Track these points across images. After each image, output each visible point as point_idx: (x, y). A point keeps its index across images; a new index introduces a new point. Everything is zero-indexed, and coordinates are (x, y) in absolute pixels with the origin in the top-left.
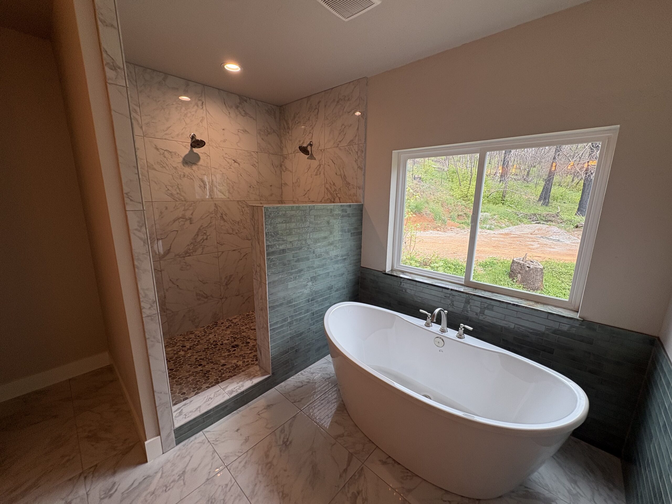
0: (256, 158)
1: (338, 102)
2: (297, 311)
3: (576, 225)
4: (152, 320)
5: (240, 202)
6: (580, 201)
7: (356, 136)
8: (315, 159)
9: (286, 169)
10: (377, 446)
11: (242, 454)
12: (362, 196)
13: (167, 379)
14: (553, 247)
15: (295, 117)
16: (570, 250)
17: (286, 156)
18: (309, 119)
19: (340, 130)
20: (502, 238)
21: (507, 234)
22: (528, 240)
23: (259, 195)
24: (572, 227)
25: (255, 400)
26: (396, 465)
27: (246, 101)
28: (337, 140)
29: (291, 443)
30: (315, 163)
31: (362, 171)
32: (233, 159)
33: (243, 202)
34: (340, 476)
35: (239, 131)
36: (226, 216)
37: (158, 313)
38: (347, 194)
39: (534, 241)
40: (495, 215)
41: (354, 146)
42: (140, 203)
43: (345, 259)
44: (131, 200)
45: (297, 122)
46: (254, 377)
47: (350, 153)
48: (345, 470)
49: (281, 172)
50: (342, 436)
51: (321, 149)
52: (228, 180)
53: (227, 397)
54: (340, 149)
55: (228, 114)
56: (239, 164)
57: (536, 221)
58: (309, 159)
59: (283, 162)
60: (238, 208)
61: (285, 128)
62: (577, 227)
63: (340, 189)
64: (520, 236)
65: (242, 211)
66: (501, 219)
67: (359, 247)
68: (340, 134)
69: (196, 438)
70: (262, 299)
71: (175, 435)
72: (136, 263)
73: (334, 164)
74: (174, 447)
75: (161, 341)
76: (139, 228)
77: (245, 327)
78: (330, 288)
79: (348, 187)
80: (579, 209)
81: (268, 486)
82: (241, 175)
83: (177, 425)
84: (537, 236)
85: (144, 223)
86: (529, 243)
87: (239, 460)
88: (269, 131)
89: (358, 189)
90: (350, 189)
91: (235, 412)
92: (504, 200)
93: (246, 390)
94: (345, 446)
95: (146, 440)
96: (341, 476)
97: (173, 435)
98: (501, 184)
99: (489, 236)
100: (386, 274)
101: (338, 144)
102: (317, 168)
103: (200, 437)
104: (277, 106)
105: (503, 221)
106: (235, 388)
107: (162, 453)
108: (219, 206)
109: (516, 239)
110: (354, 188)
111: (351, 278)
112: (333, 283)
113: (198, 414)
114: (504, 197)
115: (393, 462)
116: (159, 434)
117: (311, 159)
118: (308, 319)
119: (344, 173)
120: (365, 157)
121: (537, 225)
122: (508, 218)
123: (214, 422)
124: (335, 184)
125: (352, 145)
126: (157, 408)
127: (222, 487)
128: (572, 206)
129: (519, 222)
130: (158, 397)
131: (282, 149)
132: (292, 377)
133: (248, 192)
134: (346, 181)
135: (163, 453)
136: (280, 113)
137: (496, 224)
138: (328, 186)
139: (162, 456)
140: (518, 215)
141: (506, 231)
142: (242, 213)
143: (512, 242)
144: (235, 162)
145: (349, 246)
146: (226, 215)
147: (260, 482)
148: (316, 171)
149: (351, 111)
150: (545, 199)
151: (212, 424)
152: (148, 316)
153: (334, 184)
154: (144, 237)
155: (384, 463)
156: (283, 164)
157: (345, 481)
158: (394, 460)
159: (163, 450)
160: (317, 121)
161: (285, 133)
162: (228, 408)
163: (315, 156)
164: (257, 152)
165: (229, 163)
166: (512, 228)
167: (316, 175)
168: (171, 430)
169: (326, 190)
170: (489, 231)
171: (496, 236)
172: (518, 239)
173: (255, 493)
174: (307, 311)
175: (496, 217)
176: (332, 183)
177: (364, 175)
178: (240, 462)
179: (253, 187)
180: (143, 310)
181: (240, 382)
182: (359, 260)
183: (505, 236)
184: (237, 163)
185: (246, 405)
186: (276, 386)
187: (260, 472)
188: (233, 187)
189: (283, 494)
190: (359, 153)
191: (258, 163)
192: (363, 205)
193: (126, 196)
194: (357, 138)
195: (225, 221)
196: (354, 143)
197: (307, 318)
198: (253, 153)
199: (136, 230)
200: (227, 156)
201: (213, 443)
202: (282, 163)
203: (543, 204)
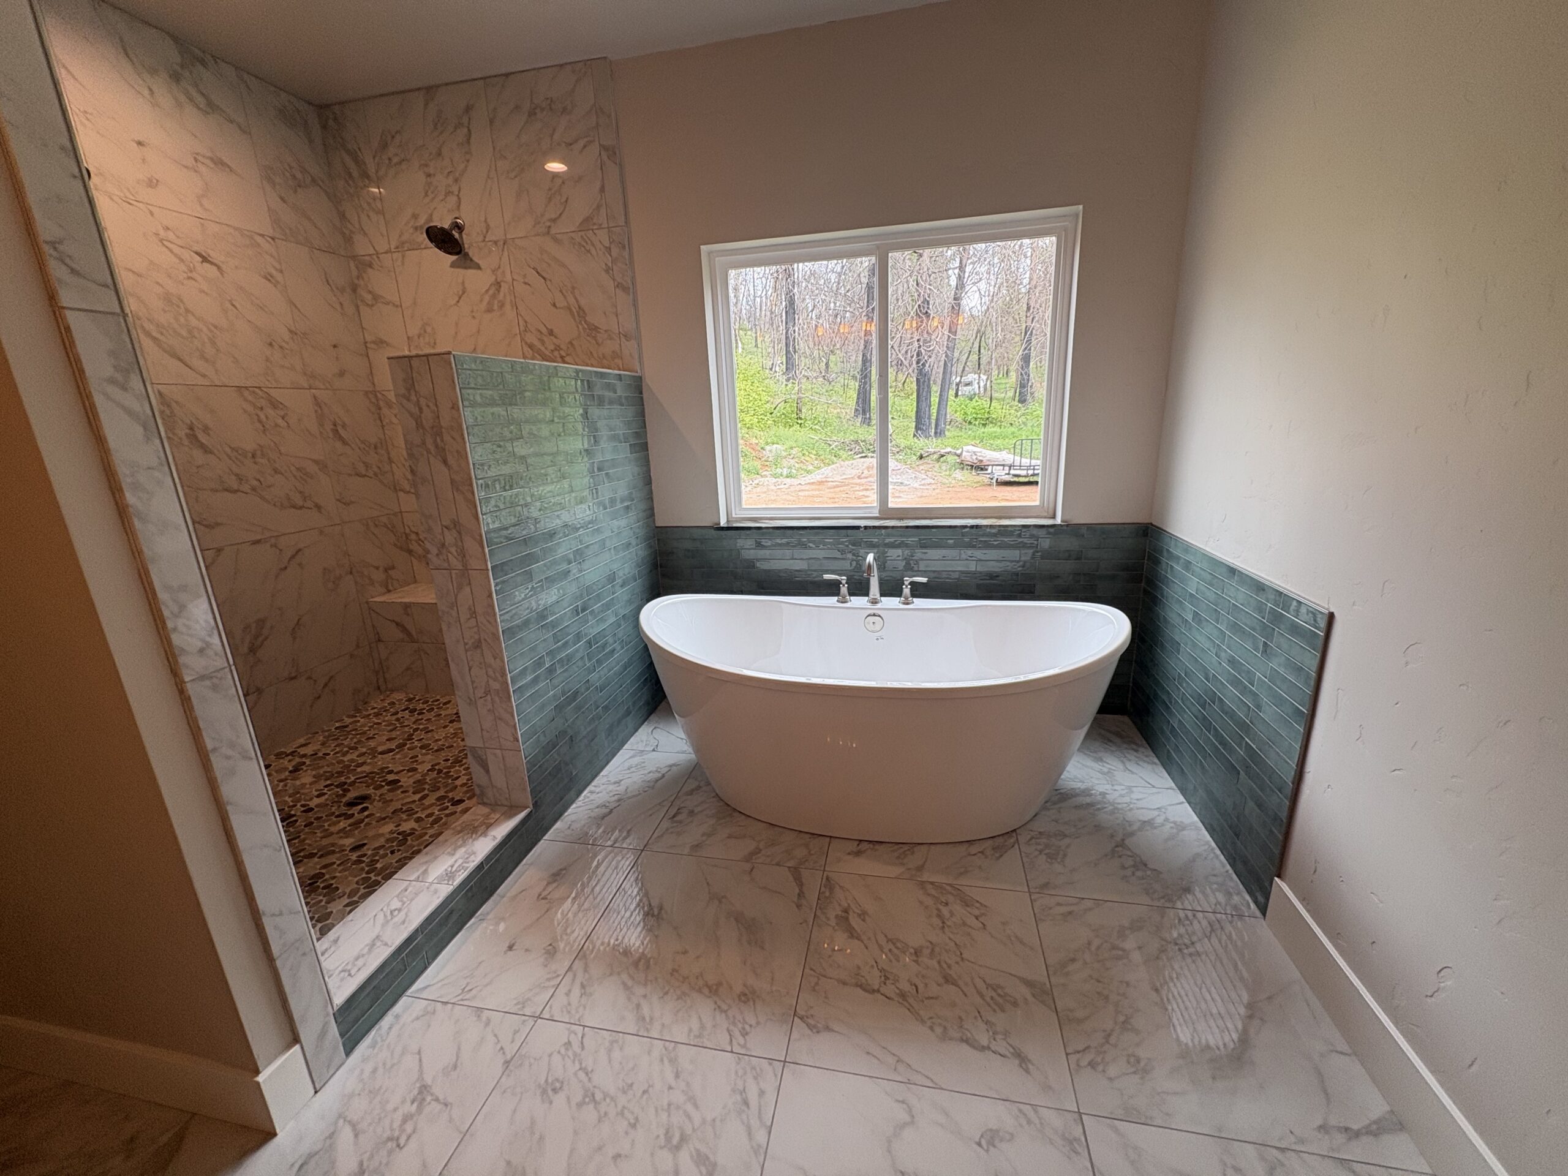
0: (272, 256)
1: (532, 114)
2: (559, 638)
3: (919, 454)
4: (215, 688)
5: (246, 393)
6: (917, 412)
7: (599, 207)
8: (478, 267)
9: (376, 298)
10: (831, 837)
11: (560, 978)
12: (636, 357)
13: (291, 869)
14: (897, 495)
15: (384, 146)
16: (921, 497)
17: (367, 258)
18: (439, 154)
19: (550, 189)
20: (815, 490)
21: (821, 483)
22: (857, 488)
23: (305, 374)
24: (915, 458)
25: (509, 879)
26: (877, 847)
27: (203, 63)
28: (542, 215)
29: (661, 908)
30: (477, 281)
31: (629, 294)
32: (196, 248)
33: (257, 390)
34: (797, 906)
35: (200, 158)
36: (209, 435)
37: (230, 666)
38: (595, 355)
39: (867, 490)
40: (791, 448)
41: (596, 231)
42: (107, 286)
43: (627, 507)
44: (73, 271)
45: (395, 160)
46: (488, 828)
47: (589, 251)
48: (801, 895)
49: (357, 307)
50: (757, 851)
51: (494, 238)
52: (190, 317)
53: (445, 890)
54: (556, 240)
55: (146, 92)
56: (219, 268)
57: (860, 453)
58: (458, 267)
59: (358, 278)
60: (245, 411)
61: (350, 175)
62: (921, 457)
63: (571, 343)
64: (843, 484)
65: (260, 421)
66: (804, 455)
67: (648, 480)
68: (550, 200)
69: (397, 1017)
70: (473, 614)
71: (338, 1027)
72: (130, 498)
73: (544, 278)
74: (343, 1064)
75: (253, 755)
76: (119, 377)
77: (357, 753)
78: (611, 578)
79: (595, 338)
80: (917, 428)
81: (666, 993)
82: (233, 305)
83: (339, 999)
84: (869, 479)
85: (132, 359)
86: (861, 493)
87: (562, 990)
88: (299, 176)
89: (623, 339)
90: (600, 341)
91: (473, 920)
92: (801, 419)
93: (488, 858)
94: (774, 863)
95: (257, 1072)
96: (799, 906)
97: (334, 1030)
98: (790, 385)
99: (792, 489)
100: (723, 529)
101: (549, 227)
102: (491, 292)
103: (407, 1008)
104: (310, 103)
105: (807, 458)
106: (452, 866)
107: (313, 1092)
108: (176, 402)
109: (838, 489)
110: (611, 339)
111: (646, 553)
112: (615, 567)
113: (382, 954)
114: (801, 411)
115: (871, 846)
116: (296, 1040)
117: (466, 268)
118: (582, 658)
119: (577, 301)
120: (632, 262)
121: (862, 459)
122: (814, 452)
123: (430, 964)
124: (555, 331)
125: (592, 230)
126: (279, 963)
127: (559, 1052)
128: (905, 424)
129: (835, 459)
130: (276, 927)
131: (348, 240)
132: (574, 806)
133: (267, 360)
134: (586, 322)
135: (316, 1092)
136: (324, 127)
137: (796, 465)
138: (531, 338)
139: (314, 1099)
140: (830, 445)
141: (816, 477)
142: (258, 425)
143: (833, 495)
144: (205, 259)
145: (631, 478)
146: (206, 429)
147: (645, 996)
148: (487, 298)
149: (576, 141)
150: (864, 412)
151: (426, 968)
152: (202, 678)
153: (551, 333)
154: (140, 407)
155: (858, 853)
156: (362, 282)
157: (811, 909)
158: (870, 842)
159: (313, 1082)
160: (468, 161)
161: (352, 191)
162: (454, 917)
163: (475, 259)
164: (273, 239)
165: (182, 260)
166: (826, 471)
167: (489, 310)
168: (328, 1015)
169: (526, 348)
170: (788, 480)
171: (803, 488)
172: (842, 489)
173: (648, 1019)
174: (578, 637)
175: (794, 452)
176: (544, 330)
177: (635, 305)
178: (568, 994)
179: (281, 347)
180: (182, 660)
181: (455, 850)
182: (650, 513)
183: (820, 487)
184: (212, 263)
185: (492, 898)
186: (544, 835)
187: (630, 983)
188: (213, 343)
189: (710, 988)
190: (615, 251)
191: (281, 271)
192: (641, 378)
193: (52, 251)
194: (603, 211)
195: (206, 450)
196: (595, 224)
197: (579, 655)
198: (259, 239)
199: (112, 381)
200: (171, 235)
201: (462, 1000)
202: (356, 281)
203: (863, 422)
